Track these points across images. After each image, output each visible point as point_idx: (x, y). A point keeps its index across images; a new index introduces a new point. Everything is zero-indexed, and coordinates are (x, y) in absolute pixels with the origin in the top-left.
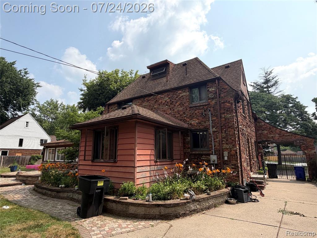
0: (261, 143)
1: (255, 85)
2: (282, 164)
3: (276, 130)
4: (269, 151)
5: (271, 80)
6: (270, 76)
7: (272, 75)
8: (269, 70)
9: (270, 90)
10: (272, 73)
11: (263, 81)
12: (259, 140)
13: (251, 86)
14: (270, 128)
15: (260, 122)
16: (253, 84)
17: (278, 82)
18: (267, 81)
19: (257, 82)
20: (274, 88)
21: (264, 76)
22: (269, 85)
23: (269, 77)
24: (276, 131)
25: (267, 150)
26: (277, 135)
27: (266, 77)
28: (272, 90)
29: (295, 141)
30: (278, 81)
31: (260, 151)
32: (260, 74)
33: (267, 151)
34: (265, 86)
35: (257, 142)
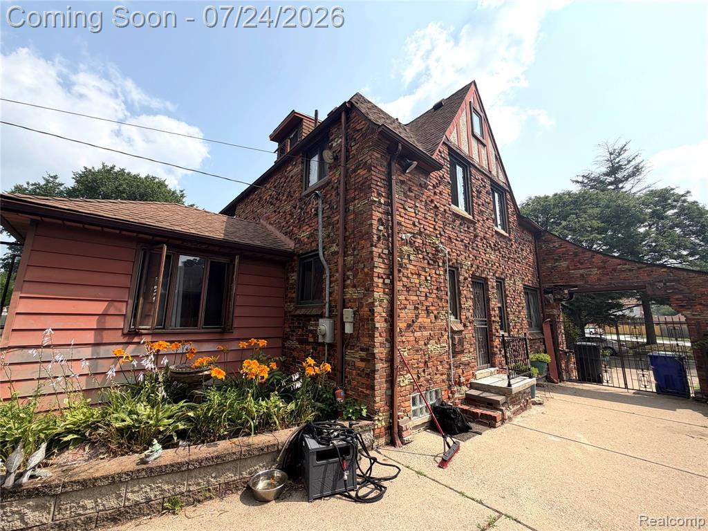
0: (551, 293)
1: (586, 181)
2: (656, 343)
3: (592, 257)
4: (623, 315)
5: (625, 165)
6: (621, 157)
7: (625, 156)
8: (618, 146)
9: (622, 188)
10: (625, 150)
11: (604, 169)
12: (547, 286)
13: (577, 182)
14: (576, 254)
15: (547, 242)
16: (580, 179)
17: (643, 169)
18: (614, 170)
19: (590, 172)
20: (631, 180)
21: (606, 159)
22: (619, 175)
23: (617, 160)
24: (593, 260)
25: (618, 313)
26: (595, 271)
27: (611, 161)
28: (627, 186)
29: (651, 284)
30: (640, 166)
31: (548, 311)
32: (597, 157)
33: (620, 315)
34: (610, 179)
35: (540, 289)
